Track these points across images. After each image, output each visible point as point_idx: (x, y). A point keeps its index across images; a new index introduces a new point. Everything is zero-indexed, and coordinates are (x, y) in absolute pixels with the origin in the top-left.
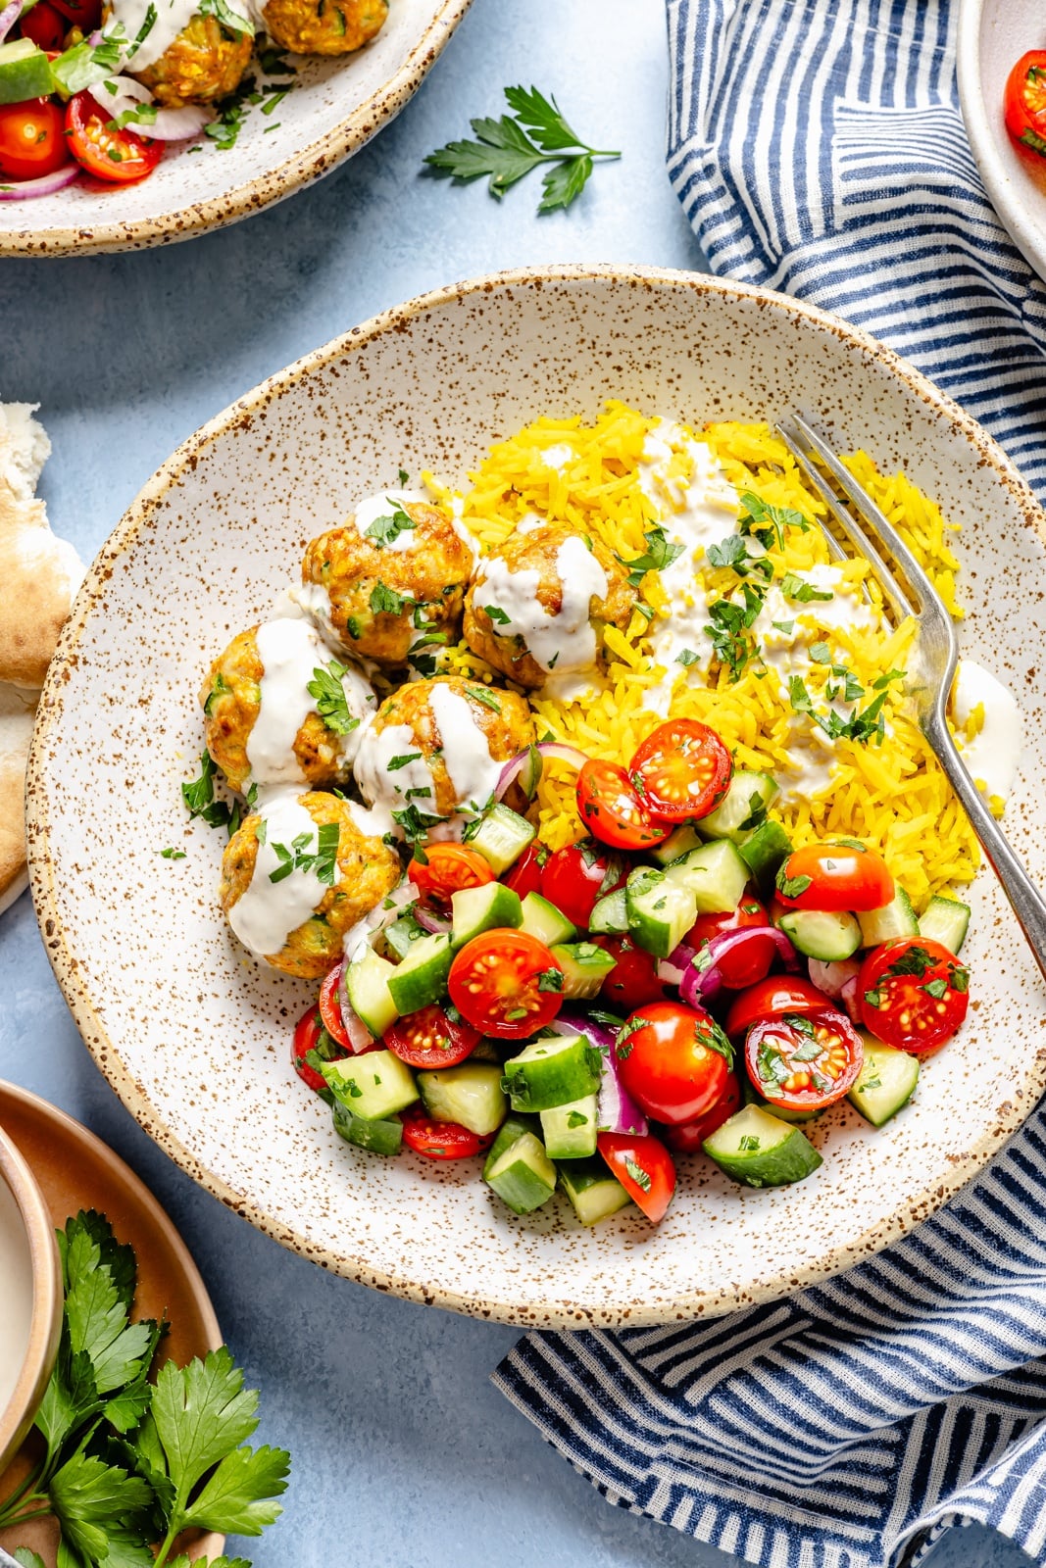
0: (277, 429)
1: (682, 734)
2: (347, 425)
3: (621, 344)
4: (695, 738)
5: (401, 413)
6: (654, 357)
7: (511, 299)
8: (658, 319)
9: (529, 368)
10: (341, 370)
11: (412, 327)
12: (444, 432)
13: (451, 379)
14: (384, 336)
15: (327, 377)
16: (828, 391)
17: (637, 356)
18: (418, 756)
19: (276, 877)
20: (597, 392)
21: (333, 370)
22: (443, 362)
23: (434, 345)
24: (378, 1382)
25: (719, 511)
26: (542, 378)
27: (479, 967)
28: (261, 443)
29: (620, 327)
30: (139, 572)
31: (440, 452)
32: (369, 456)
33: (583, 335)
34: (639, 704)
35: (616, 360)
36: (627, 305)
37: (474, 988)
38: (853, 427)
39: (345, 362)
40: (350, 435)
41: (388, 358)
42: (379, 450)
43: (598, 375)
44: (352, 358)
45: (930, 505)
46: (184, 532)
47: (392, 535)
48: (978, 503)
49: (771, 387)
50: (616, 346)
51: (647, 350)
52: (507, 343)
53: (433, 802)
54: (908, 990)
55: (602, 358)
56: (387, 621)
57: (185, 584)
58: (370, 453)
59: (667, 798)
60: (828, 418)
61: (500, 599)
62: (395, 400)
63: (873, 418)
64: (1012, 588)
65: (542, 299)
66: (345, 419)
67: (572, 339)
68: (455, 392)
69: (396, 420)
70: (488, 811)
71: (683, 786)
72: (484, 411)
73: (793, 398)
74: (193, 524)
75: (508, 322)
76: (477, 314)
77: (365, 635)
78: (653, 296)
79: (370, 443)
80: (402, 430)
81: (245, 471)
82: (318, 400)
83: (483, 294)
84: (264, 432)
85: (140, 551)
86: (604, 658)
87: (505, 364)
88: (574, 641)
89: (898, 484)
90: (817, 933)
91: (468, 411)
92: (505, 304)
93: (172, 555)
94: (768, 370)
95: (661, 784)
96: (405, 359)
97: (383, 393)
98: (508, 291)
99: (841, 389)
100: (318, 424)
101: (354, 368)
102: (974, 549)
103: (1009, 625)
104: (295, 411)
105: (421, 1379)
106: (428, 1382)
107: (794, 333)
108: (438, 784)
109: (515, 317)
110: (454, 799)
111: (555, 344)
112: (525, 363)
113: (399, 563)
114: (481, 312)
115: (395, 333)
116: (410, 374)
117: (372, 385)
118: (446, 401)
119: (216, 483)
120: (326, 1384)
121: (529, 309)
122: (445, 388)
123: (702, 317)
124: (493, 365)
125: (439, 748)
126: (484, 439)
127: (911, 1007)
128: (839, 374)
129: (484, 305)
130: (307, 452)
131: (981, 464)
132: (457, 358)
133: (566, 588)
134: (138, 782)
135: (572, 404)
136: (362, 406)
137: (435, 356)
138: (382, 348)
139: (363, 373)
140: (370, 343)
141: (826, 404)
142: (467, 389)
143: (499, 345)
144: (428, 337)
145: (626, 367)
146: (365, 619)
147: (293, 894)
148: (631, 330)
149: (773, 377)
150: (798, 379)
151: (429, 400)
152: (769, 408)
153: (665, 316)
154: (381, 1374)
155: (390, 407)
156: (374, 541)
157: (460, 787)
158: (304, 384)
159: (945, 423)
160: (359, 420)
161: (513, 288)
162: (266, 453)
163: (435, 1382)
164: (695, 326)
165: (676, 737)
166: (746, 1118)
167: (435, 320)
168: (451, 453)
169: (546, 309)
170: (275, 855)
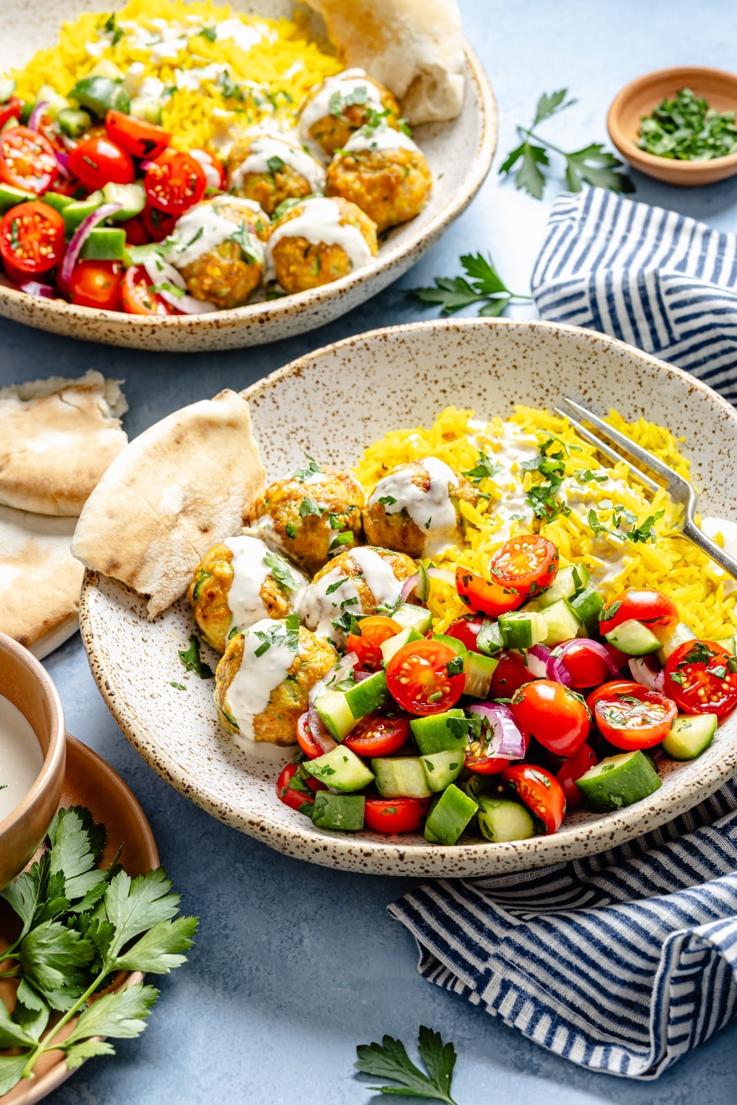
3: (444, 373)
5: (301, 434)
6: (467, 379)
7: (368, 349)
8: (466, 351)
9: (384, 398)
10: (260, 401)
11: (305, 372)
12: (332, 447)
13: (333, 409)
14: (287, 379)
16: (584, 378)
17: (455, 380)
18: (346, 580)
19: (259, 652)
20: (431, 410)
21: (255, 402)
22: (327, 398)
23: (320, 386)
25: (524, 447)
26: (394, 405)
27: (406, 666)
29: (442, 362)
31: (330, 460)
32: (282, 464)
33: (418, 371)
34: (488, 541)
35: (442, 385)
36: (445, 344)
37: (404, 681)
38: (604, 398)
39: (262, 397)
40: (269, 448)
41: (291, 394)
42: (289, 459)
43: (431, 398)
44: (267, 393)
45: (663, 430)
47: (309, 474)
48: (694, 418)
49: (547, 385)
50: (440, 375)
51: (461, 374)
52: (368, 382)
53: (359, 607)
54: (700, 674)
55: (432, 386)
56: (312, 522)
58: (283, 461)
59: (517, 575)
60: (587, 396)
61: (390, 491)
62: (297, 424)
63: (617, 388)
64: (726, 460)
65: (389, 348)
66: (264, 438)
67: (411, 375)
68: (336, 418)
69: (299, 439)
70: (398, 606)
71: (526, 567)
72: (357, 431)
73: (562, 389)
75: (367, 367)
76: (346, 362)
77: (298, 535)
78: (461, 335)
79: (282, 454)
80: (303, 446)
83: (350, 348)
86: (462, 523)
87: (368, 397)
88: (440, 510)
89: (642, 425)
91: (346, 432)
92: (364, 353)
94: (543, 373)
95: (512, 569)
96: (302, 396)
97: (289, 419)
98: (366, 344)
99: (593, 373)
101: (268, 401)
102: (696, 449)
103: (729, 484)
107: (556, 342)
108: (362, 594)
109: (372, 363)
110: (374, 603)
111: (401, 380)
112: (381, 395)
113: (316, 489)
114: (349, 360)
115: (294, 377)
116: (306, 406)
117: (281, 413)
118: (331, 425)
121: (380, 356)
122: (329, 416)
123: (495, 344)
124: (360, 399)
125: (360, 573)
126: (359, 450)
128: (590, 362)
129: (351, 356)
131: (691, 391)
132: (335, 394)
133: (431, 475)
134: (150, 642)
135: (416, 421)
136: (276, 429)
137: (321, 394)
138: (286, 387)
139: (275, 405)
140: (278, 384)
141: (585, 387)
142: (344, 416)
143: (363, 384)
144: (316, 379)
145: (449, 389)
146: (297, 524)
147: (272, 661)
148: (449, 362)
149: (547, 377)
150: (564, 374)
151: (319, 425)
152: (547, 399)
153: (470, 348)
155: (294, 430)
156: (299, 479)
157: (377, 594)
159: (662, 375)
160: (275, 438)
164: (491, 351)
167: (320, 367)
168: (338, 460)
169: (392, 354)
170: (257, 638)
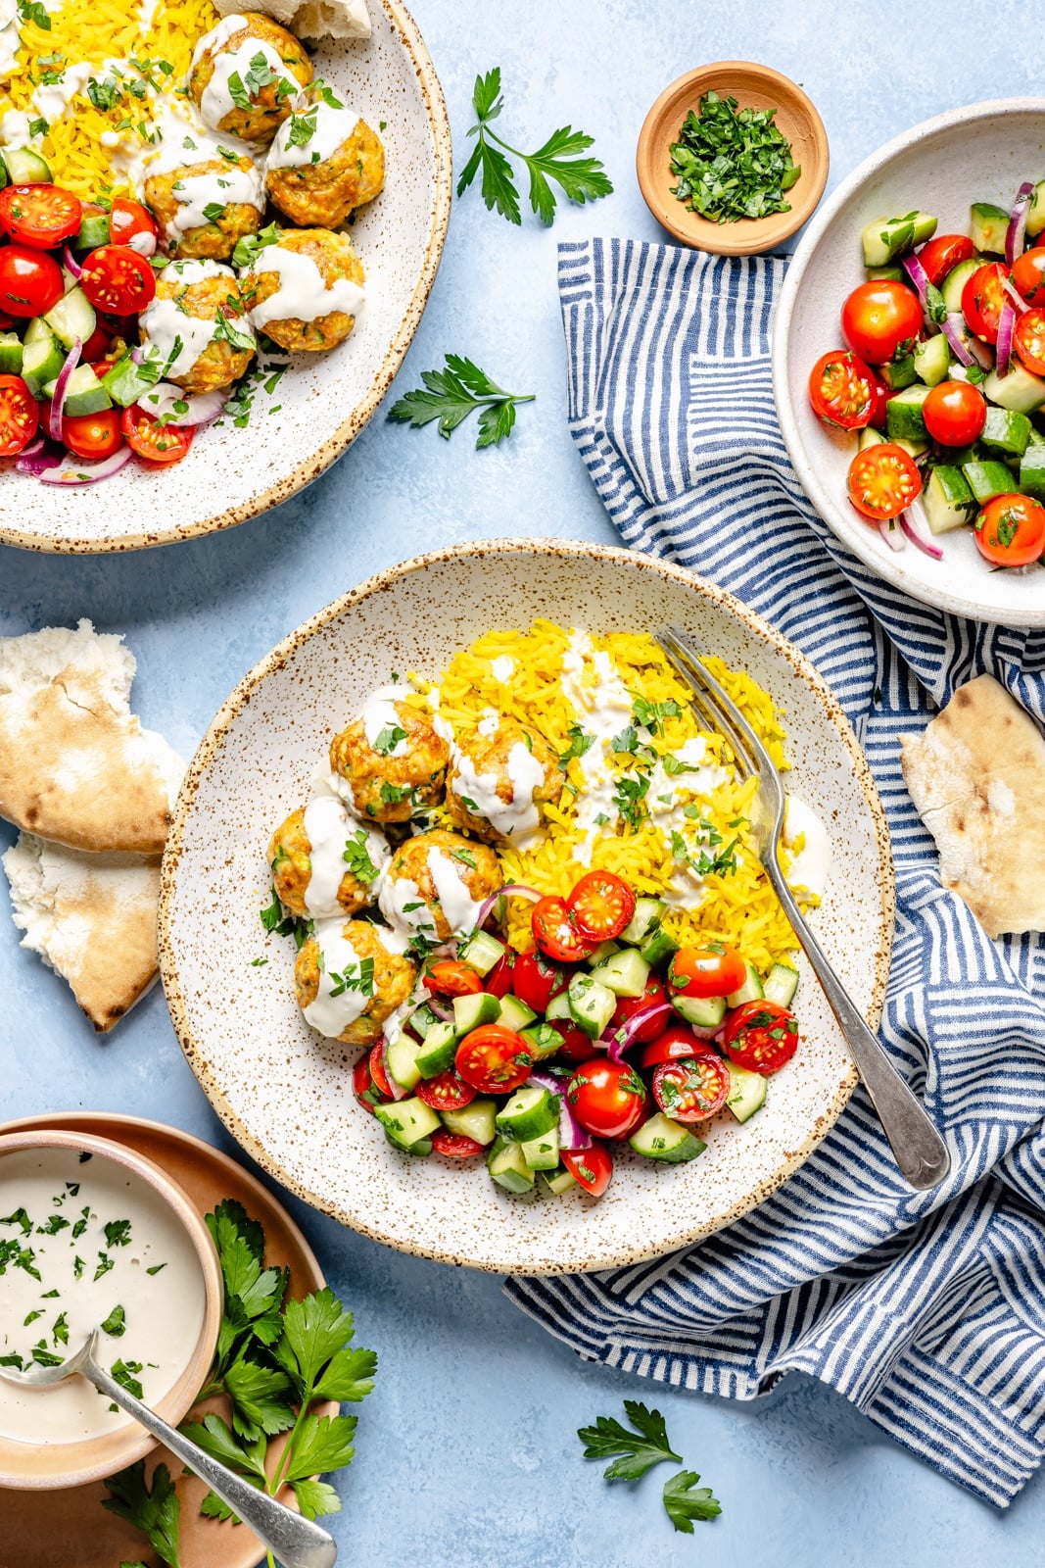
0: (303, 664)
1: (600, 881)
2: (352, 651)
3: (543, 586)
4: (608, 884)
5: (390, 638)
6: (567, 593)
7: (463, 564)
8: (568, 573)
9: (478, 601)
10: (345, 619)
11: (394, 587)
12: (421, 646)
13: (424, 613)
14: (374, 594)
15: (335, 625)
16: (690, 618)
17: (555, 593)
18: (423, 904)
19: (334, 994)
20: (528, 613)
21: (339, 621)
22: (417, 604)
23: (410, 595)
24: (428, 1288)
25: (617, 709)
26: (489, 608)
27: (475, 1053)
28: (293, 675)
29: (541, 577)
30: (216, 779)
31: (420, 658)
32: (370, 667)
33: (516, 582)
34: (570, 856)
35: (540, 596)
36: (545, 565)
37: (472, 1066)
38: (709, 640)
39: (347, 614)
40: (355, 656)
41: (379, 606)
42: (376, 661)
43: (528, 604)
45: (764, 696)
46: (245, 743)
48: (798, 699)
49: (651, 613)
50: (539, 587)
51: (562, 589)
52: (462, 589)
53: (435, 933)
54: (759, 1037)
55: (531, 595)
56: (392, 806)
58: (370, 665)
59: (592, 928)
60: (691, 633)
61: (471, 793)
62: (385, 630)
63: (723, 638)
64: (821, 756)
65: (485, 564)
66: (350, 648)
67: (508, 585)
68: (427, 621)
69: (387, 642)
70: (473, 936)
71: (602, 919)
72: (451, 629)
73: (666, 619)
74: (250, 736)
75: (461, 577)
76: (439, 574)
77: (379, 815)
78: (563, 561)
79: (369, 659)
80: (391, 647)
81: (283, 694)
82: (330, 640)
83: (443, 562)
84: (295, 667)
85: (217, 765)
86: (545, 822)
87: (462, 600)
88: (523, 818)
89: (741, 679)
90: (697, 1011)
91: (438, 631)
92: (459, 568)
93: (238, 760)
94: (648, 602)
95: (588, 917)
96: (390, 607)
97: (376, 628)
98: (460, 560)
99: (699, 618)
100: (333, 654)
101: (355, 618)
102: (795, 726)
103: (820, 778)
104: (315, 650)
105: (456, 1284)
106: (460, 1285)
107: (663, 585)
108: (437, 922)
109: (467, 574)
110: (449, 930)
111: (499, 587)
112: (476, 599)
113: (398, 765)
114: (442, 573)
115: (381, 591)
116: (395, 614)
117: (368, 624)
118: (421, 626)
119: (263, 707)
120: (394, 1292)
121: (475, 569)
122: (420, 619)
123: (599, 573)
124: (453, 602)
125: (437, 899)
126: (451, 646)
127: (761, 1046)
128: (697, 610)
129: (444, 569)
130: (325, 672)
131: (797, 676)
132: (427, 601)
133: (516, 786)
134: (231, 919)
135: (511, 622)
136: (362, 638)
137: (412, 601)
138: (373, 602)
139: (361, 619)
140: (364, 600)
141: (689, 626)
142: (436, 618)
143: (456, 590)
144: (405, 591)
145: (548, 599)
146: (378, 804)
147: (347, 1004)
148: (550, 578)
149: (652, 607)
150: (669, 610)
151: (409, 628)
152: (650, 625)
153: (573, 571)
154: (429, 1282)
155: (382, 636)
156: (380, 752)
157: (452, 923)
158: (319, 632)
159: (771, 647)
160: (360, 646)
161: (463, 558)
162: (297, 679)
163: (465, 1286)
164: (595, 577)
165: (595, 883)
166: (655, 1124)
167: (410, 581)
168: (427, 657)
169: (488, 569)
170: (332, 980)
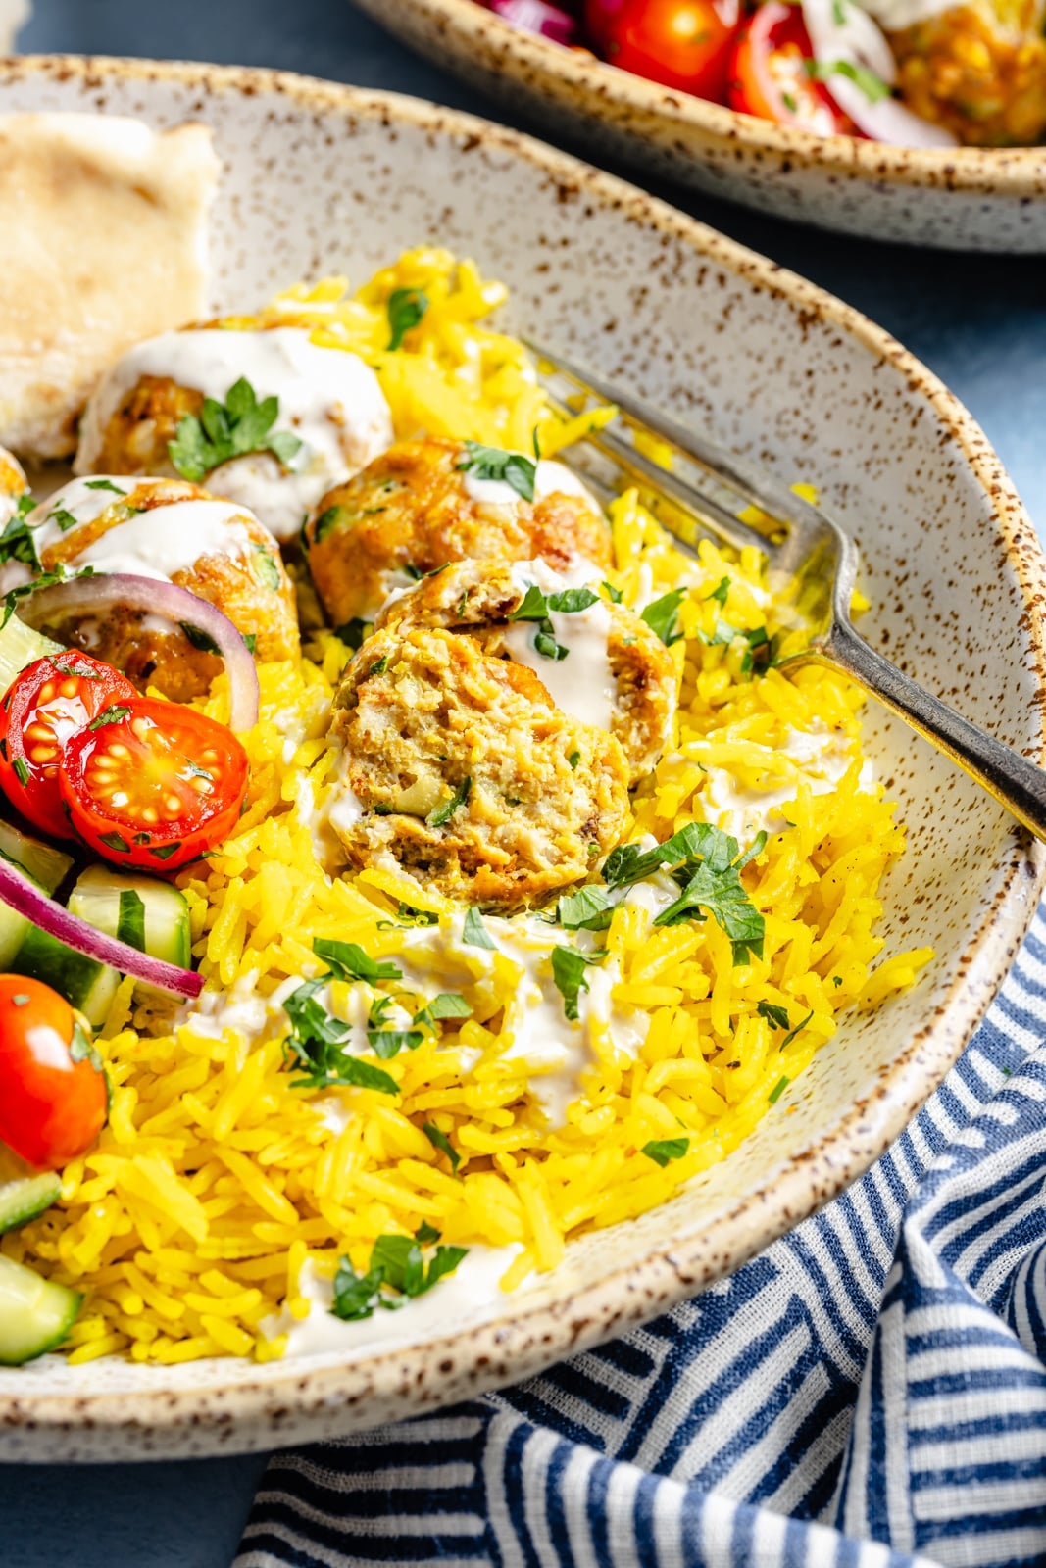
0: (583, 246)
1: (220, 764)
2: (642, 353)
4: (217, 784)
7: (914, 424)
8: (969, 614)
10: (710, 281)
11: (815, 332)
14: (784, 306)
15: (689, 270)
16: (948, 873)
21: (703, 271)
22: (789, 416)
23: (806, 384)
28: (554, 236)
29: (939, 585)
30: (276, 142)
33: (910, 557)
36: (971, 562)
39: (722, 280)
40: (632, 367)
41: (759, 336)
44: (735, 285)
46: (370, 189)
47: (494, 472)
57: (297, 234)
62: (712, 395)
66: (646, 343)
71: (123, 784)
73: (927, 853)
74: (389, 199)
75: (883, 451)
76: (874, 401)
78: (994, 578)
81: (502, 237)
82: (653, 281)
83: (903, 382)
84: (569, 229)
85: (307, 127)
92: (905, 418)
93: (329, 188)
96: (770, 361)
97: (713, 369)
98: (921, 411)
100: (622, 306)
101: (718, 299)
104: (620, 258)
109: (893, 456)
113: (450, 501)
114: (879, 405)
115: (794, 317)
116: (754, 386)
117: (713, 343)
119: (461, 199)
121: (912, 459)
123: (992, 656)
129: (890, 401)
130: (576, 316)
132: (803, 428)
136: (679, 355)
137: (792, 399)
138: (767, 315)
139: (719, 317)
140: (765, 294)
141: (930, 890)
144: (813, 366)
148: (942, 601)
153: (976, 618)
155: (697, 395)
158: (665, 242)
160: (659, 364)
161: (929, 413)
162: (543, 255)
164: (978, 662)
165: (210, 755)
167: (839, 356)
169: (923, 479)
